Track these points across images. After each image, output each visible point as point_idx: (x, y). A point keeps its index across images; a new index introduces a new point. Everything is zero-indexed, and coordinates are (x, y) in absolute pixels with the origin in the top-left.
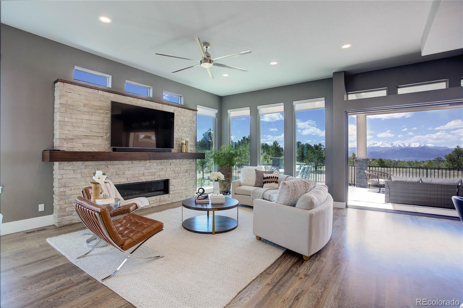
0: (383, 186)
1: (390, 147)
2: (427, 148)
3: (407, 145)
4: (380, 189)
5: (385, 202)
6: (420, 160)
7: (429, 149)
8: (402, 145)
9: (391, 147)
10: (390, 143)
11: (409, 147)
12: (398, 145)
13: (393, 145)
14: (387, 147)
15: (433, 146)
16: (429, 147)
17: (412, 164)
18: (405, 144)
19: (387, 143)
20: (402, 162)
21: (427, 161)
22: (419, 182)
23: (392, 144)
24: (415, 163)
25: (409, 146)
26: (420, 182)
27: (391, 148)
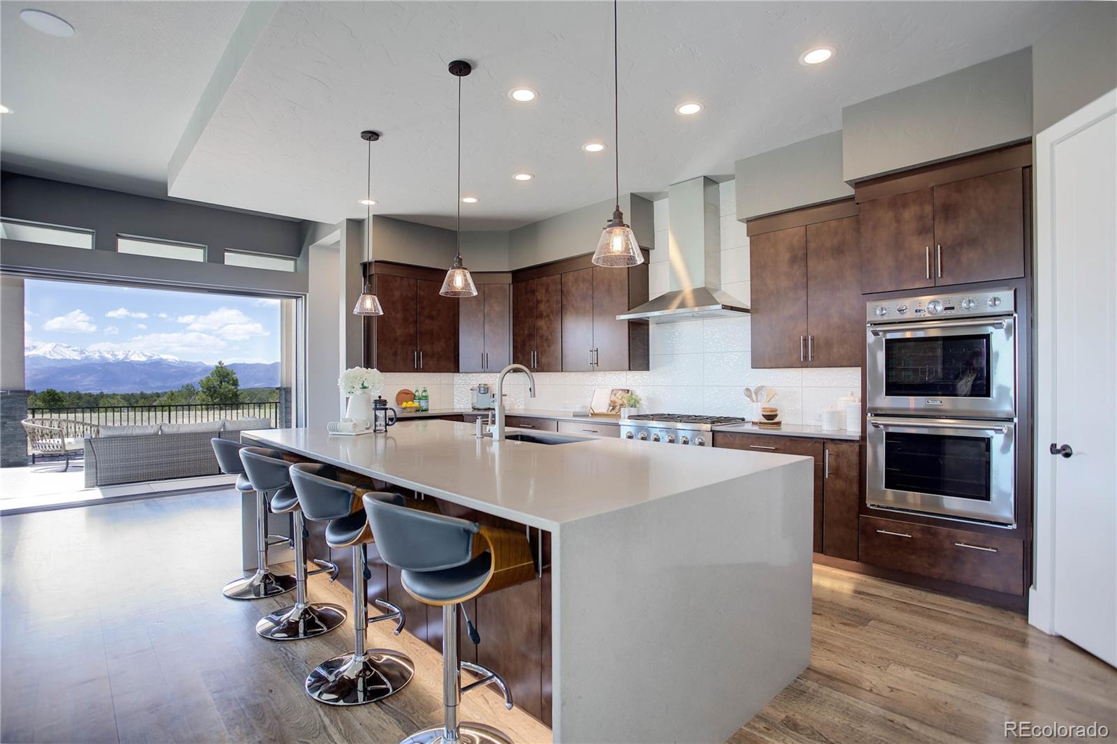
0: (75, 454)
1: (76, 358)
2: (166, 365)
3: (121, 357)
4: (68, 464)
5: (86, 487)
6: (150, 392)
7: (169, 365)
8: (109, 356)
9: (79, 358)
10: (76, 348)
11: (126, 360)
12: (98, 354)
13: (84, 353)
14: (68, 357)
15: (177, 359)
16: (171, 362)
17: (133, 401)
18: (117, 353)
19: (69, 347)
20: (108, 396)
21: (165, 393)
22: (157, 434)
23: (82, 352)
24: (139, 399)
25: (126, 358)
26: (160, 433)
27: (80, 361)
